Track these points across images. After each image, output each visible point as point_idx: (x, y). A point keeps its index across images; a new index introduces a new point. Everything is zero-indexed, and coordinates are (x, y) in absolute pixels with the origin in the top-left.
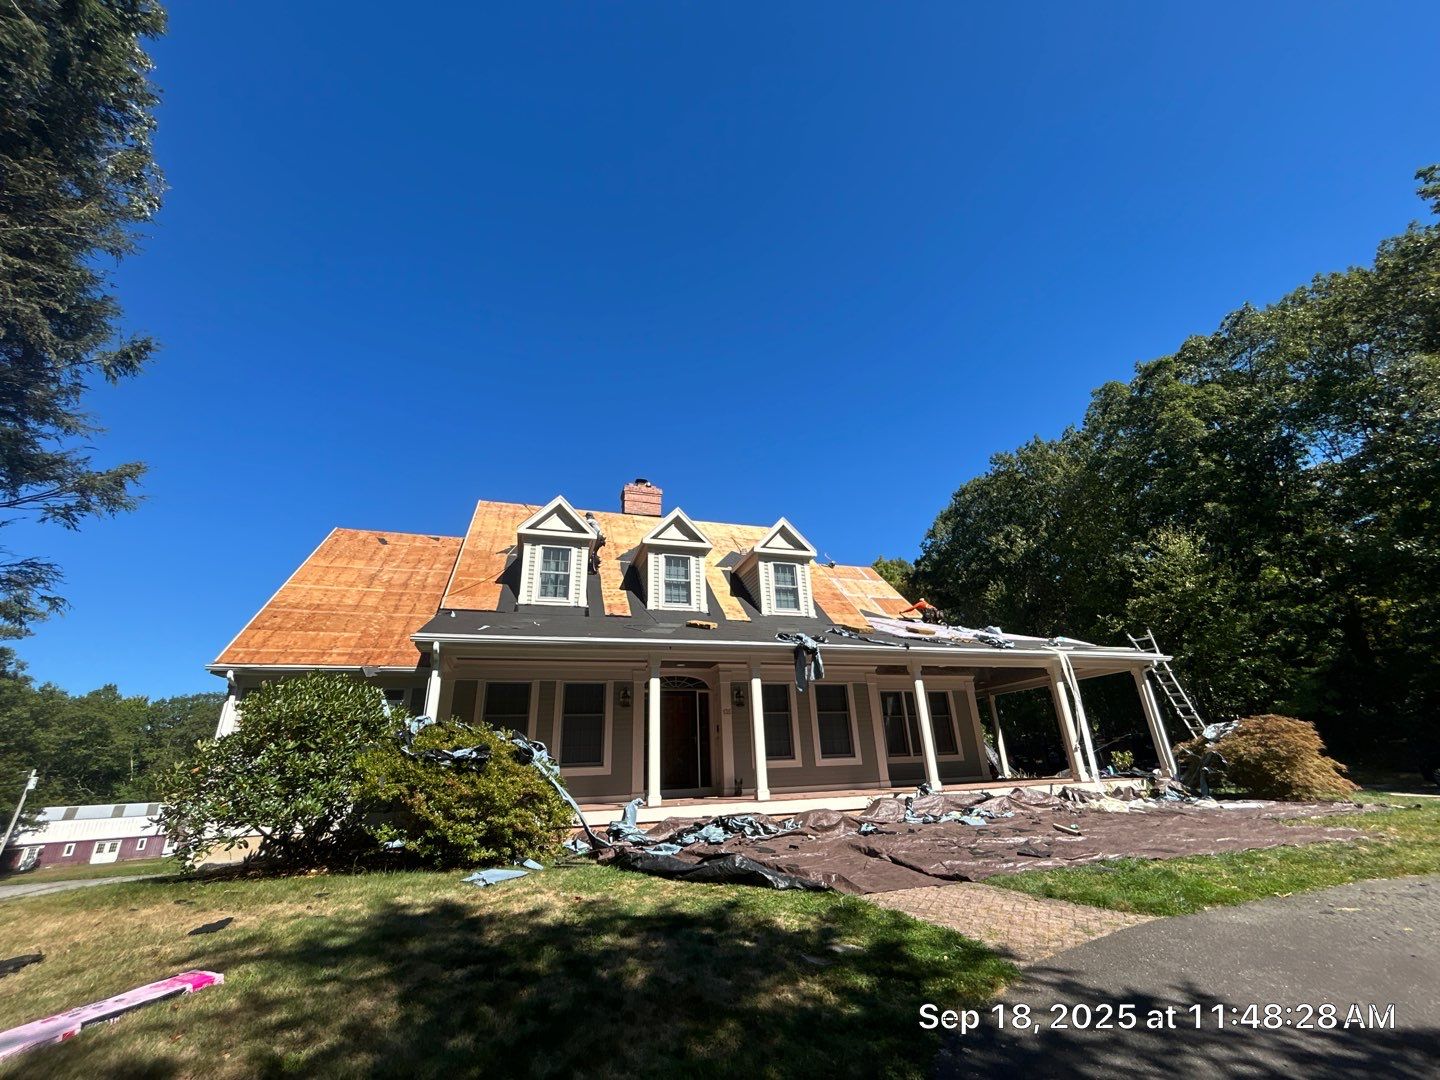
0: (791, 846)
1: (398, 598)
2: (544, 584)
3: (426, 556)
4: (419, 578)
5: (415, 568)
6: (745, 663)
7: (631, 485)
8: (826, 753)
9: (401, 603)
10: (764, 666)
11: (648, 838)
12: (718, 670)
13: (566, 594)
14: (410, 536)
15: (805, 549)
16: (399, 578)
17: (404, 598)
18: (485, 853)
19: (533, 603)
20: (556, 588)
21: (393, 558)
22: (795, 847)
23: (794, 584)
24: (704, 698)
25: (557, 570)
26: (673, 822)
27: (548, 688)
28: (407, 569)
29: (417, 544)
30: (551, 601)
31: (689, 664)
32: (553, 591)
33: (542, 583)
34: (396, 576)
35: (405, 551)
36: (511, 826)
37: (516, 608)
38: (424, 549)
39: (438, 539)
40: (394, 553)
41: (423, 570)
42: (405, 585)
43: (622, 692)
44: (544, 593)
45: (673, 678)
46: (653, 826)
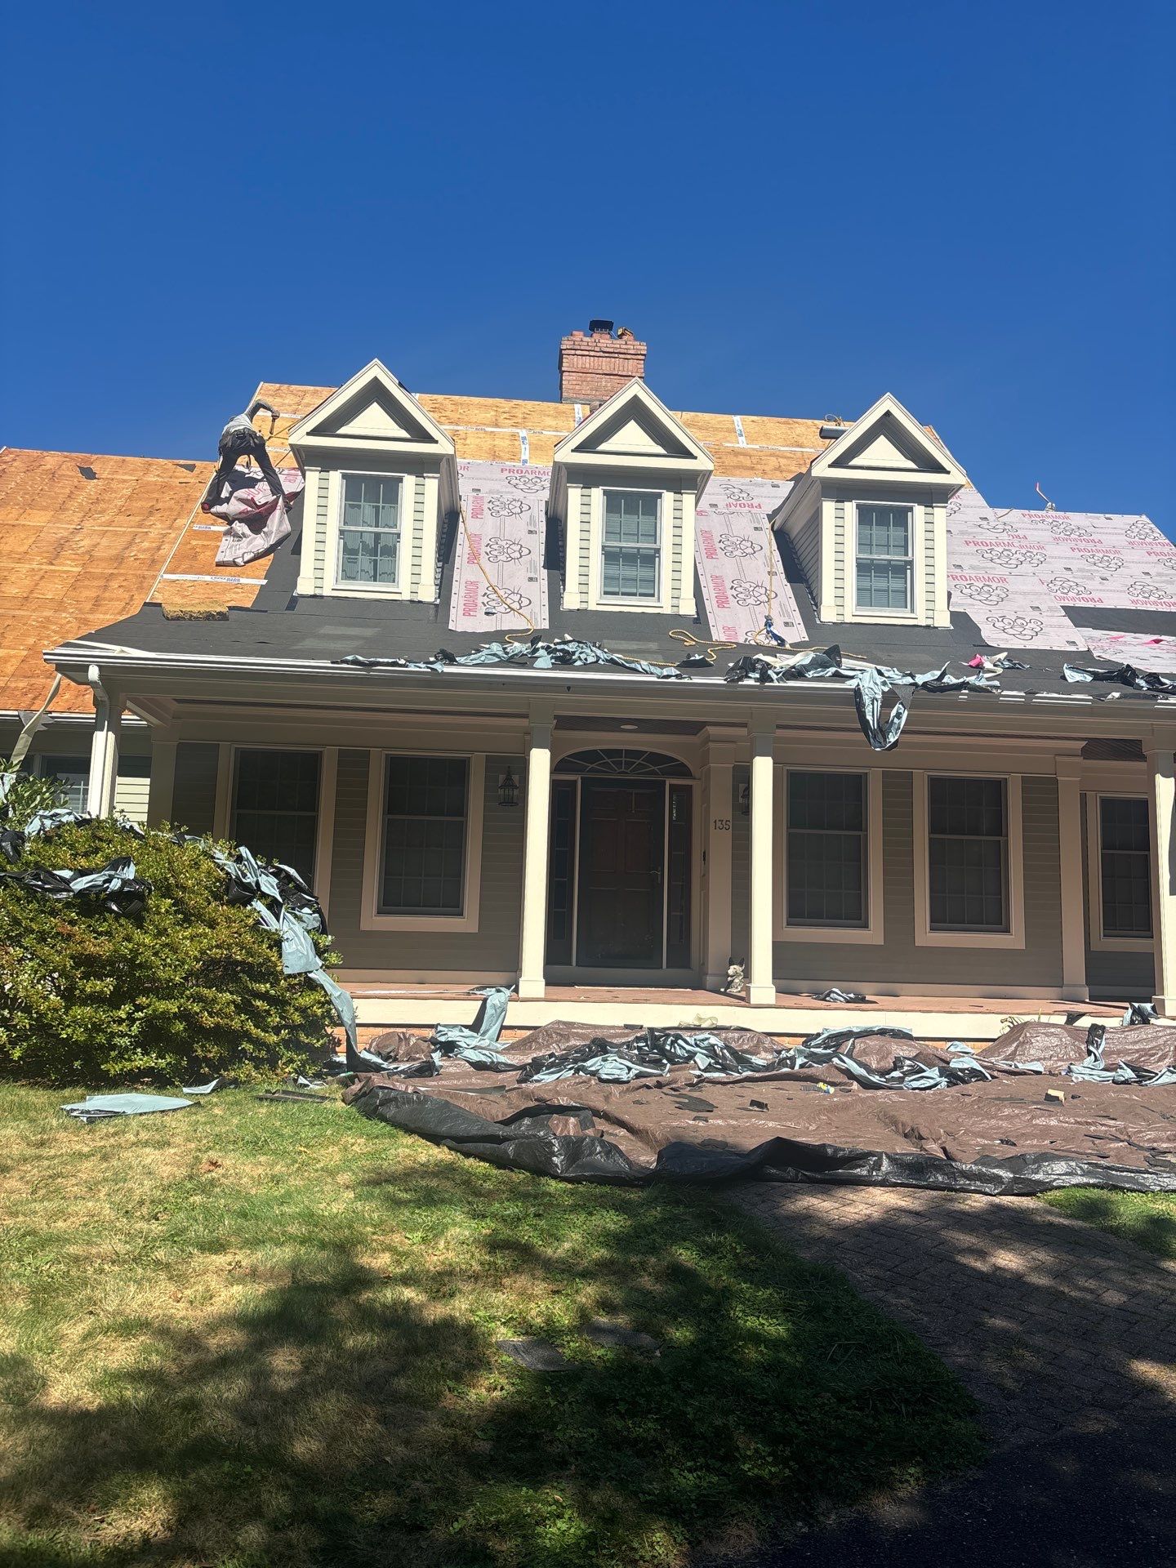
0: (753, 1103)
1: (102, 583)
2: (349, 553)
3: (166, 501)
4: (146, 545)
5: (140, 526)
6: (744, 725)
7: (578, 335)
8: (939, 921)
9: (107, 595)
10: (780, 733)
11: (502, 1059)
12: (708, 740)
13: (391, 576)
14: (137, 461)
15: (940, 469)
16: (108, 547)
17: (114, 584)
18: (140, 1061)
19: (327, 592)
20: (375, 562)
21: (103, 505)
22: (761, 1105)
23: (906, 554)
24: (684, 796)
25: (377, 526)
26: (563, 1030)
27: (354, 763)
28: (125, 526)
29: (151, 478)
30: (365, 590)
31: (645, 726)
32: (369, 567)
33: (346, 550)
34: (104, 542)
35: (127, 492)
36: (185, 1016)
37: (294, 602)
38: (164, 487)
39: (191, 468)
40: (106, 497)
41: (157, 528)
42: (119, 559)
43: (502, 777)
44: (347, 574)
45: (618, 752)
46: (529, 1033)
